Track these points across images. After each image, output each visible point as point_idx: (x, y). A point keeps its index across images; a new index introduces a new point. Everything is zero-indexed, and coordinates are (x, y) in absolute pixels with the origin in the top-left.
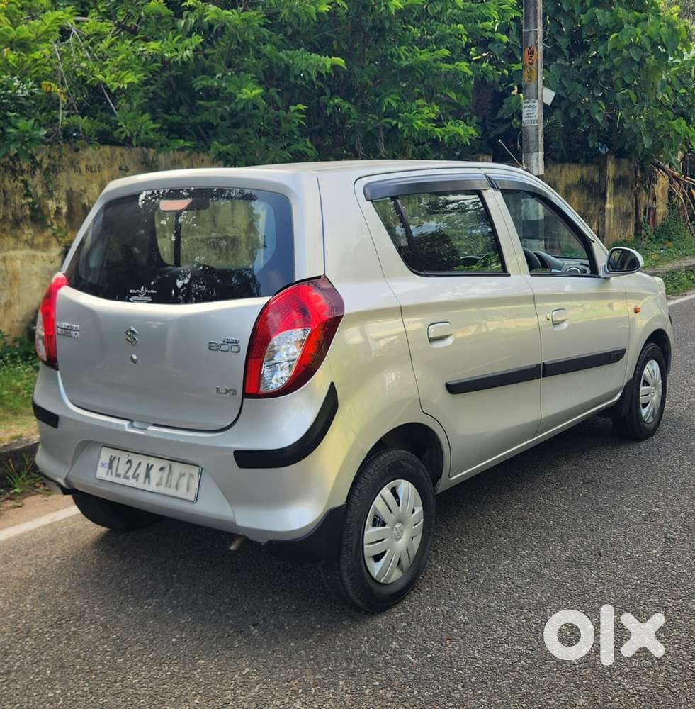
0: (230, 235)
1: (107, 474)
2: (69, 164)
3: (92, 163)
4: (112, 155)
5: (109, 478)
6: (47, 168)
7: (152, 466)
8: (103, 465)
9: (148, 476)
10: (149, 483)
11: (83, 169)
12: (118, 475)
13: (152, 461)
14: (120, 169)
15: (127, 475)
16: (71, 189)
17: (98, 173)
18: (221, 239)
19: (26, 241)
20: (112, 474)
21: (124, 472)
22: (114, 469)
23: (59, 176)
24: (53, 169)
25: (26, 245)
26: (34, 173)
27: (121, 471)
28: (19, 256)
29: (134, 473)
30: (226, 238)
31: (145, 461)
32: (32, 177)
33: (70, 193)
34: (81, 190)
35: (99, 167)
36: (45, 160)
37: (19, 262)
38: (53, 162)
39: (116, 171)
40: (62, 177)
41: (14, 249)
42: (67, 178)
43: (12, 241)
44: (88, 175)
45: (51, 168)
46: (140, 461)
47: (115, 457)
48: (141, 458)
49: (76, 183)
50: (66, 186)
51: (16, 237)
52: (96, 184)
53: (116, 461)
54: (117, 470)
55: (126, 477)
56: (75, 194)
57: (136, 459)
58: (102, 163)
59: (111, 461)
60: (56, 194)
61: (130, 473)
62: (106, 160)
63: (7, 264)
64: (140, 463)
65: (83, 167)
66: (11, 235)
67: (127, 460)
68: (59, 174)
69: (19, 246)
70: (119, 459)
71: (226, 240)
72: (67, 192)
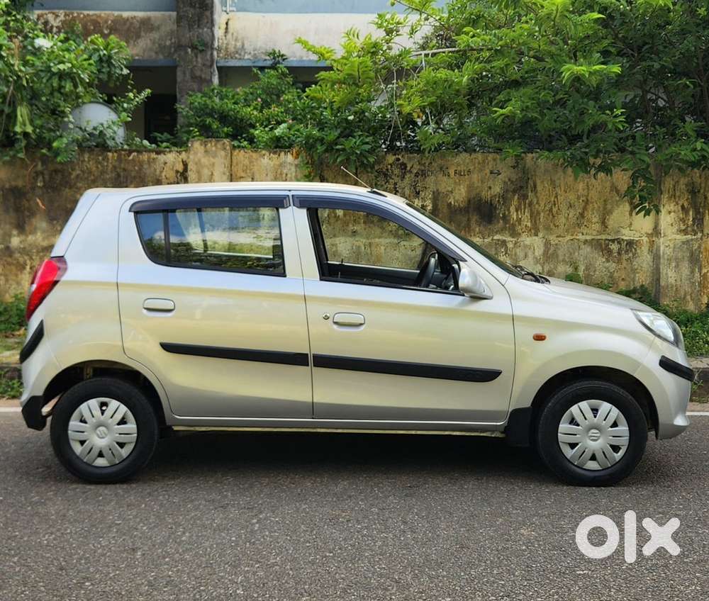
0: (625, 238)
2: (438, 169)
3: (462, 168)
4: (484, 161)
6: (417, 173)
11: (452, 174)
14: (491, 173)
16: (437, 190)
17: (467, 177)
18: (613, 241)
19: (391, 231)
23: (427, 180)
24: (422, 174)
25: (390, 234)
26: (404, 177)
28: (383, 243)
30: (619, 241)
32: (402, 180)
33: (436, 194)
34: (448, 191)
35: (469, 171)
36: (415, 166)
37: (383, 248)
38: (423, 168)
39: (486, 174)
40: (430, 181)
41: (380, 237)
42: (435, 180)
43: (378, 231)
44: (457, 178)
45: (420, 173)
49: (443, 185)
50: (432, 187)
51: (383, 228)
52: (464, 186)
56: (441, 195)
58: (472, 168)
60: (422, 194)
62: (477, 165)
63: (373, 248)
65: (452, 172)
66: (378, 226)
68: (428, 178)
69: (384, 235)
71: (619, 243)
72: (434, 192)
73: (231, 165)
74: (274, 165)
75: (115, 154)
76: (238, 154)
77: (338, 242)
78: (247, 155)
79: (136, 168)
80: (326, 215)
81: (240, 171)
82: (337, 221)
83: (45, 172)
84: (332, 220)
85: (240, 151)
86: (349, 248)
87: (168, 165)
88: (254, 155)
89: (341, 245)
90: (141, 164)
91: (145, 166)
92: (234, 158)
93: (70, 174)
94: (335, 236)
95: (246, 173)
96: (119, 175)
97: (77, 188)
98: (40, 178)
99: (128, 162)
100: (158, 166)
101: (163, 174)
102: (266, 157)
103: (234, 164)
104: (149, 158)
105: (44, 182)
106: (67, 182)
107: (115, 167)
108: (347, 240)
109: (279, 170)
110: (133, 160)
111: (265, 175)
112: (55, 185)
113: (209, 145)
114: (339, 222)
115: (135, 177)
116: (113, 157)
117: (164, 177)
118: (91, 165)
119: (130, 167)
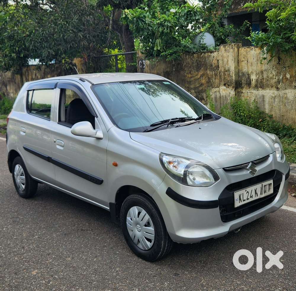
73: (238, 56)
74: (257, 53)
75: (197, 55)
76: (241, 50)
77: (287, 92)
78: (245, 50)
79: (204, 60)
80: (281, 78)
81: (242, 58)
82: (287, 81)
83: (175, 64)
84: (284, 81)
85: (242, 48)
86: (293, 95)
87: (215, 57)
88: (248, 49)
89: (289, 94)
90: (205, 58)
91: (207, 59)
92: (240, 52)
93: (183, 65)
94: (286, 89)
95: (245, 59)
96: (198, 64)
97: (185, 71)
98: (174, 67)
99: (201, 58)
100: (211, 59)
101: (213, 62)
102: (253, 50)
103: (240, 54)
104: (208, 55)
105: (175, 69)
106: (182, 68)
107: (196, 60)
108: (292, 91)
109: (259, 56)
110: (202, 57)
111: (253, 59)
112: (178, 70)
113: (226, 47)
114: (288, 81)
115: (203, 64)
116: (196, 56)
117: (213, 63)
118: (189, 60)
119: (201, 60)
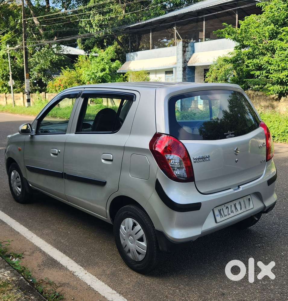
1: (221, 218)
5: (223, 219)
7: (236, 204)
8: (217, 216)
9: (236, 209)
10: (238, 211)
12: (226, 216)
13: (234, 202)
15: (229, 213)
20: (223, 217)
21: (227, 213)
22: (223, 214)
27: (226, 213)
29: (231, 211)
31: (232, 204)
46: (230, 205)
47: (220, 209)
48: (230, 204)
53: (222, 210)
54: (224, 214)
55: (229, 214)
57: (228, 205)
59: (220, 211)
61: (230, 212)
64: (231, 206)
67: (225, 207)
70: (222, 209)
